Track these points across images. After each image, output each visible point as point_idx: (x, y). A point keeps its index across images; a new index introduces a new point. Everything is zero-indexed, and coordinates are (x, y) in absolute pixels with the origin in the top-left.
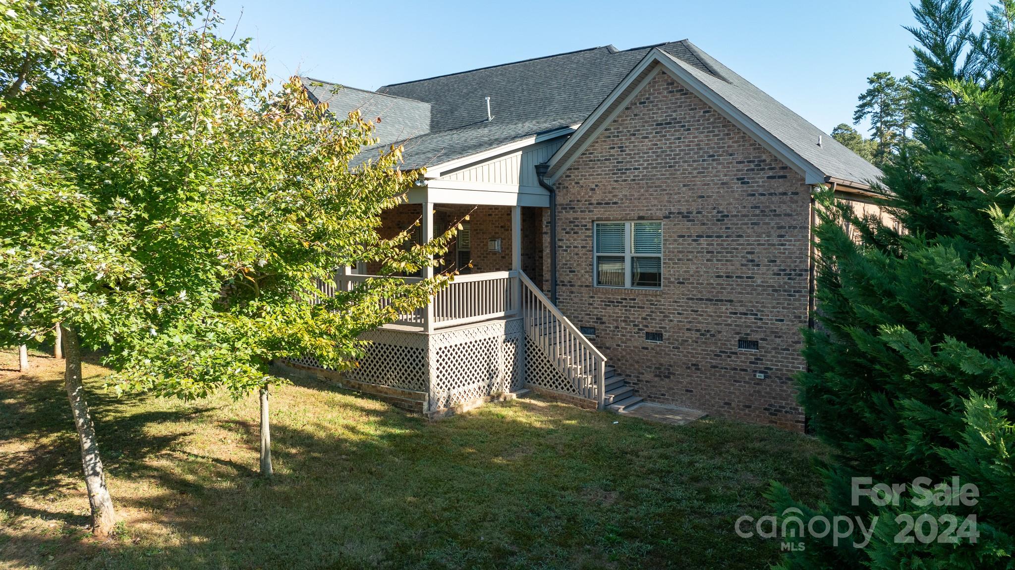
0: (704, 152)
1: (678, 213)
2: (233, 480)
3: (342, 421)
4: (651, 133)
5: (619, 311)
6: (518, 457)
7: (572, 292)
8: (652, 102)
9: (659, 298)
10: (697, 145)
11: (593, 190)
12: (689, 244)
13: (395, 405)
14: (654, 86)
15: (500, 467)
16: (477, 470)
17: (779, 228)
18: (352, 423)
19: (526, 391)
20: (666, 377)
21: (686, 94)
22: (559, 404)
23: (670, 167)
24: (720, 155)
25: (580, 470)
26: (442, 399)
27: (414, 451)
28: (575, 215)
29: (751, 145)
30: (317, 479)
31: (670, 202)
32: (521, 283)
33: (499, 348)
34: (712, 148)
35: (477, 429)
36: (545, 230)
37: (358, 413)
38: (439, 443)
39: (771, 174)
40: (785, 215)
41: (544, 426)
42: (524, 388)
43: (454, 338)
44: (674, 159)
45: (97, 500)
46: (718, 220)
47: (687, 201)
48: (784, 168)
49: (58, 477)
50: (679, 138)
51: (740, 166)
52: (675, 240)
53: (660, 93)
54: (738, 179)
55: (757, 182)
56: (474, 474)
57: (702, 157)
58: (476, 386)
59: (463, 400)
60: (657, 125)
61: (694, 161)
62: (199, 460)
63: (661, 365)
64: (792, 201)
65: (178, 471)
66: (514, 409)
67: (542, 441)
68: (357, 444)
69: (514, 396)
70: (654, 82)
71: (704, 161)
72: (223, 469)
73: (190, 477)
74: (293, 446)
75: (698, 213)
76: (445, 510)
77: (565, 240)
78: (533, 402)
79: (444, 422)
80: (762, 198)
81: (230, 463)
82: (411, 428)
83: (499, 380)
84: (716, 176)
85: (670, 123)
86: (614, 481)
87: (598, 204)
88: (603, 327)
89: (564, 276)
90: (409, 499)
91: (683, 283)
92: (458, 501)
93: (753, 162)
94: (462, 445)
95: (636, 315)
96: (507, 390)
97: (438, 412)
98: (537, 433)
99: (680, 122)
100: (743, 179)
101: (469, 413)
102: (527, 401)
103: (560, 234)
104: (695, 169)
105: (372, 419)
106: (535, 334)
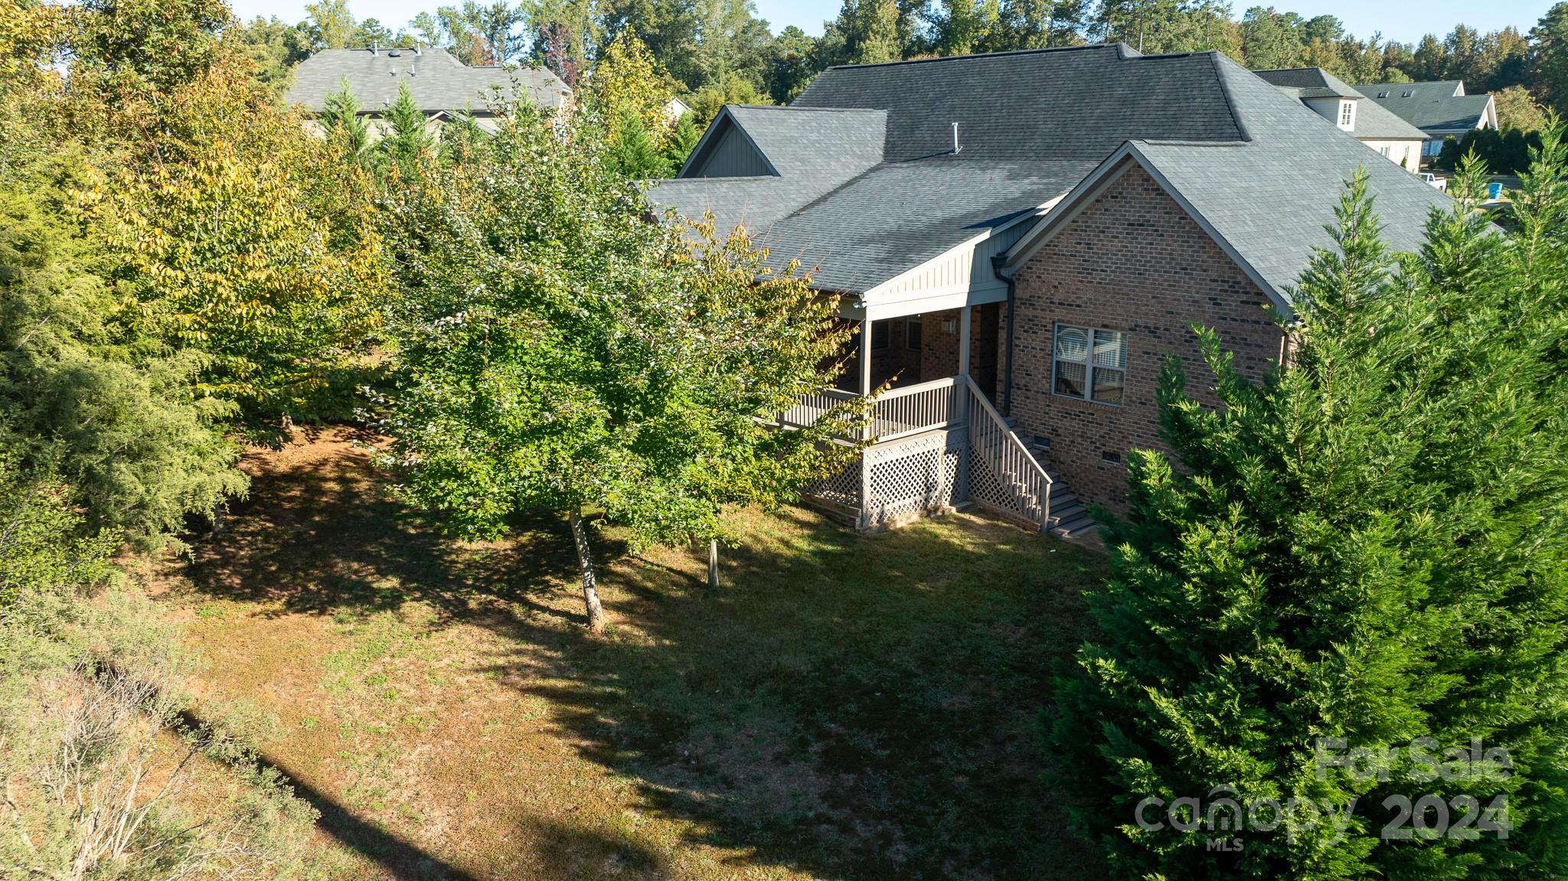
0: (1177, 264)
1: (1145, 327)
2: (686, 589)
3: (778, 534)
4: (1122, 233)
5: (1076, 424)
6: (943, 583)
7: (1028, 398)
8: (1125, 198)
9: (1118, 417)
10: (1171, 254)
11: (1055, 287)
12: (1154, 363)
13: (828, 517)
14: (1128, 180)
15: (922, 593)
16: (900, 595)
17: (1249, 358)
18: (787, 536)
19: (968, 503)
20: (1121, 501)
21: (1161, 194)
22: (1000, 523)
23: (1140, 274)
24: (1193, 270)
25: (997, 603)
26: (875, 515)
27: (844, 570)
28: (1035, 313)
29: (1227, 263)
30: (757, 593)
31: (1137, 313)
32: (968, 389)
33: (939, 460)
34: (1185, 260)
35: (908, 549)
36: (1001, 324)
37: (793, 525)
38: (868, 563)
39: (1244, 298)
40: (1256, 346)
41: (976, 550)
42: (966, 500)
43: (889, 454)
44: (1144, 266)
45: (593, 605)
46: (1186, 341)
47: (1155, 315)
48: (1260, 294)
49: (548, 578)
50: (1152, 244)
51: (1214, 285)
52: (1140, 356)
53: (1133, 189)
54: (1210, 299)
55: (1230, 305)
56: (896, 599)
57: (1174, 268)
58: (911, 500)
59: (897, 515)
60: (1129, 224)
61: (1165, 272)
62: (655, 568)
63: (1117, 487)
64: (1265, 332)
65: (639, 578)
66: (949, 527)
67: (970, 567)
68: (788, 560)
69: (954, 510)
70: (1127, 176)
71: (1176, 273)
72: (676, 578)
73: (649, 585)
74: (734, 559)
75: (1166, 329)
76: (865, 632)
77: (1023, 339)
78: (973, 518)
79: (876, 539)
80: (1234, 323)
81: (680, 573)
82: (843, 545)
83: (937, 493)
84: (1187, 292)
85: (1143, 225)
86: (1027, 617)
87: (1060, 304)
88: (1057, 439)
89: (1020, 379)
90: (836, 619)
91: (1145, 404)
92: (878, 625)
93: (1228, 282)
94: (889, 567)
95: (1094, 432)
96: (947, 503)
97: (870, 528)
98: (966, 557)
99: (1153, 226)
100: (1216, 299)
101: (902, 529)
102: (967, 516)
103: (1018, 332)
104: (1166, 281)
105: (806, 532)
106: (980, 444)
